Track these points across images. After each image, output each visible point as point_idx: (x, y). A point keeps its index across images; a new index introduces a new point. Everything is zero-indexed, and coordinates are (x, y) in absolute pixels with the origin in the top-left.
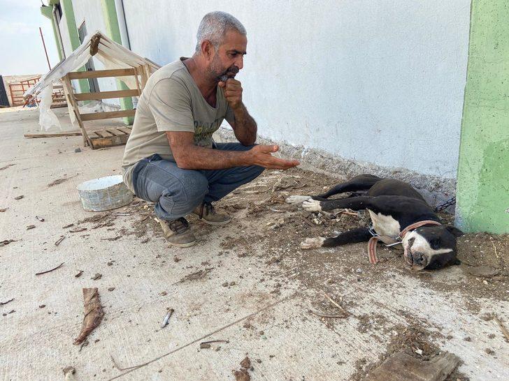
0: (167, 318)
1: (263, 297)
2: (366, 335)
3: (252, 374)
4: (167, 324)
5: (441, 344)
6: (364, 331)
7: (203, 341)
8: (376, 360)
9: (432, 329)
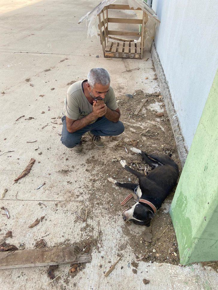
0: (41, 186)
1: (73, 195)
2: (81, 232)
3: (40, 222)
4: (39, 188)
5: (94, 252)
6: (81, 230)
7: (41, 202)
8: (72, 242)
9: (99, 245)
